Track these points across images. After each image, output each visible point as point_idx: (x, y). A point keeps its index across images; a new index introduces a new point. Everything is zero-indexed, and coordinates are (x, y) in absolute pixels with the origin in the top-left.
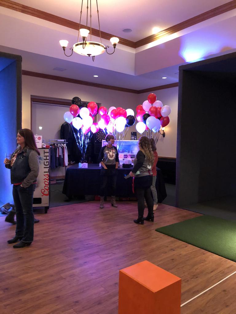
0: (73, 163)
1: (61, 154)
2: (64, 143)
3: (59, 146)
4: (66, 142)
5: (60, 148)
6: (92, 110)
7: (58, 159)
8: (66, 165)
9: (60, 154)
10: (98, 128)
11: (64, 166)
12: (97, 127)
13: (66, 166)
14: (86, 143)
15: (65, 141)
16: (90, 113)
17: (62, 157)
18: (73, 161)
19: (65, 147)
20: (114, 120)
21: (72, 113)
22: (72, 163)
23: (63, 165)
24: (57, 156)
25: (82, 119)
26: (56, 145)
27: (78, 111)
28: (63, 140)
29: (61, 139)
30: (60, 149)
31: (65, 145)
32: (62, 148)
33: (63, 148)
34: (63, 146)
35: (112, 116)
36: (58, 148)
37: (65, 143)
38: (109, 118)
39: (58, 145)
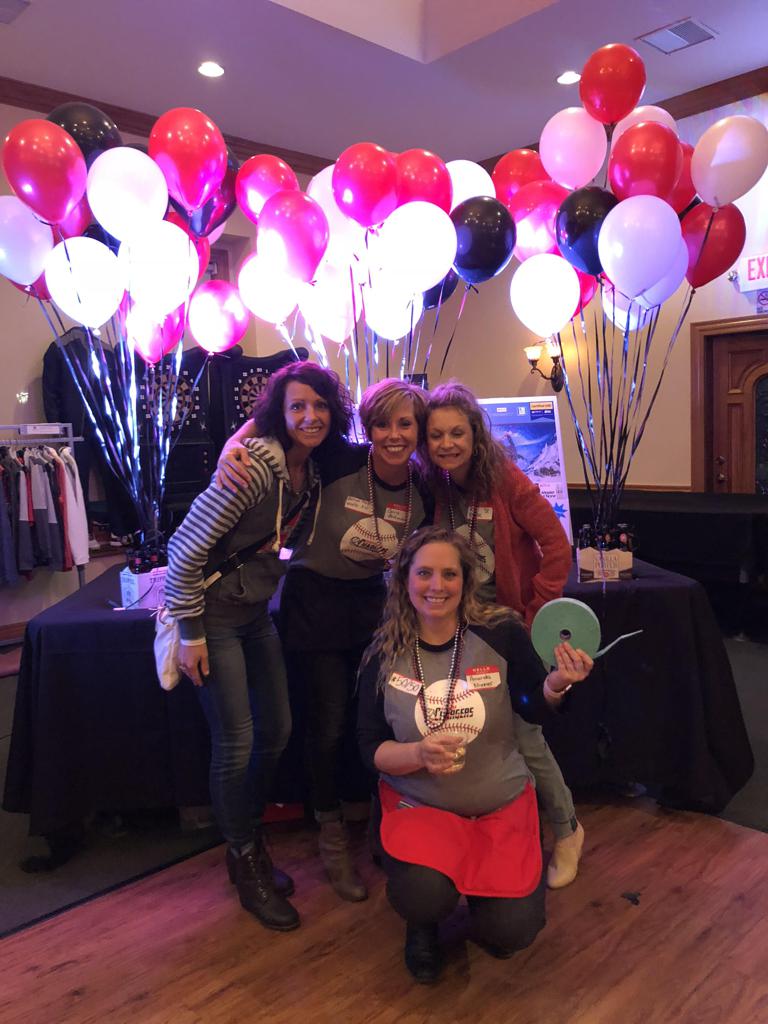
0: (124, 546)
1: (42, 499)
2: (64, 440)
3: (31, 458)
4: (71, 439)
5: (36, 470)
6: (185, 168)
7: (26, 532)
8: (78, 562)
9: (40, 505)
10: (240, 317)
11: (66, 569)
12: (235, 306)
13: (81, 568)
14: (160, 423)
15: (65, 429)
16: (172, 201)
17: (53, 520)
18: (120, 535)
19: (68, 465)
20: (361, 230)
21: (28, 188)
22: (118, 544)
23: (64, 562)
24: (24, 516)
25: (113, 244)
26: (13, 455)
27: (72, 178)
28: (55, 429)
29: (50, 420)
30: (40, 479)
31: (67, 451)
32: (46, 468)
33: (54, 472)
34: (54, 462)
35: (348, 196)
36: (28, 472)
37: (67, 445)
38: (323, 226)
39: (27, 454)
